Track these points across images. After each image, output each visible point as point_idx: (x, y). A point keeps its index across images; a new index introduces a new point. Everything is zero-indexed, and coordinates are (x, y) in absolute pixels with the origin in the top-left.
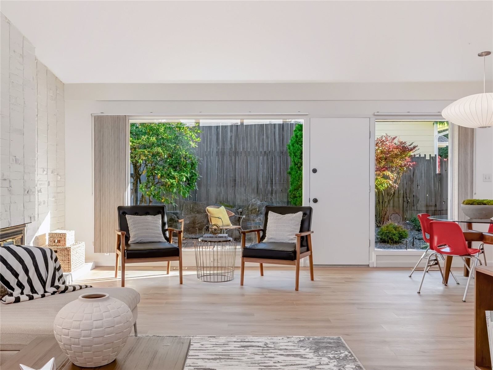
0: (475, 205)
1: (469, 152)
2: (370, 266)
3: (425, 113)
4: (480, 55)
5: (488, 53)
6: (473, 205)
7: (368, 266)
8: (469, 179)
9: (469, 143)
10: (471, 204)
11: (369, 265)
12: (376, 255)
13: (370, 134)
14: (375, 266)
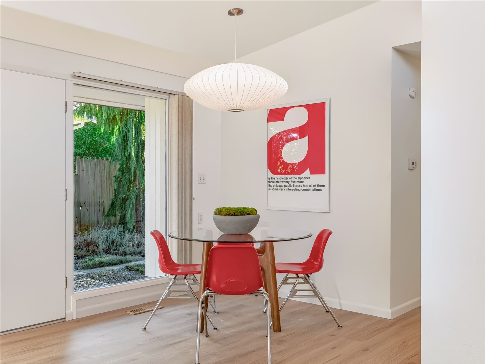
0: (239, 215)
1: (188, 146)
2: (67, 319)
3: (141, 85)
4: (230, 13)
5: (240, 12)
6: (235, 215)
7: (64, 320)
8: (189, 179)
9: (188, 133)
10: (232, 215)
11: (64, 318)
12: (77, 300)
13: (66, 105)
14: (75, 317)
